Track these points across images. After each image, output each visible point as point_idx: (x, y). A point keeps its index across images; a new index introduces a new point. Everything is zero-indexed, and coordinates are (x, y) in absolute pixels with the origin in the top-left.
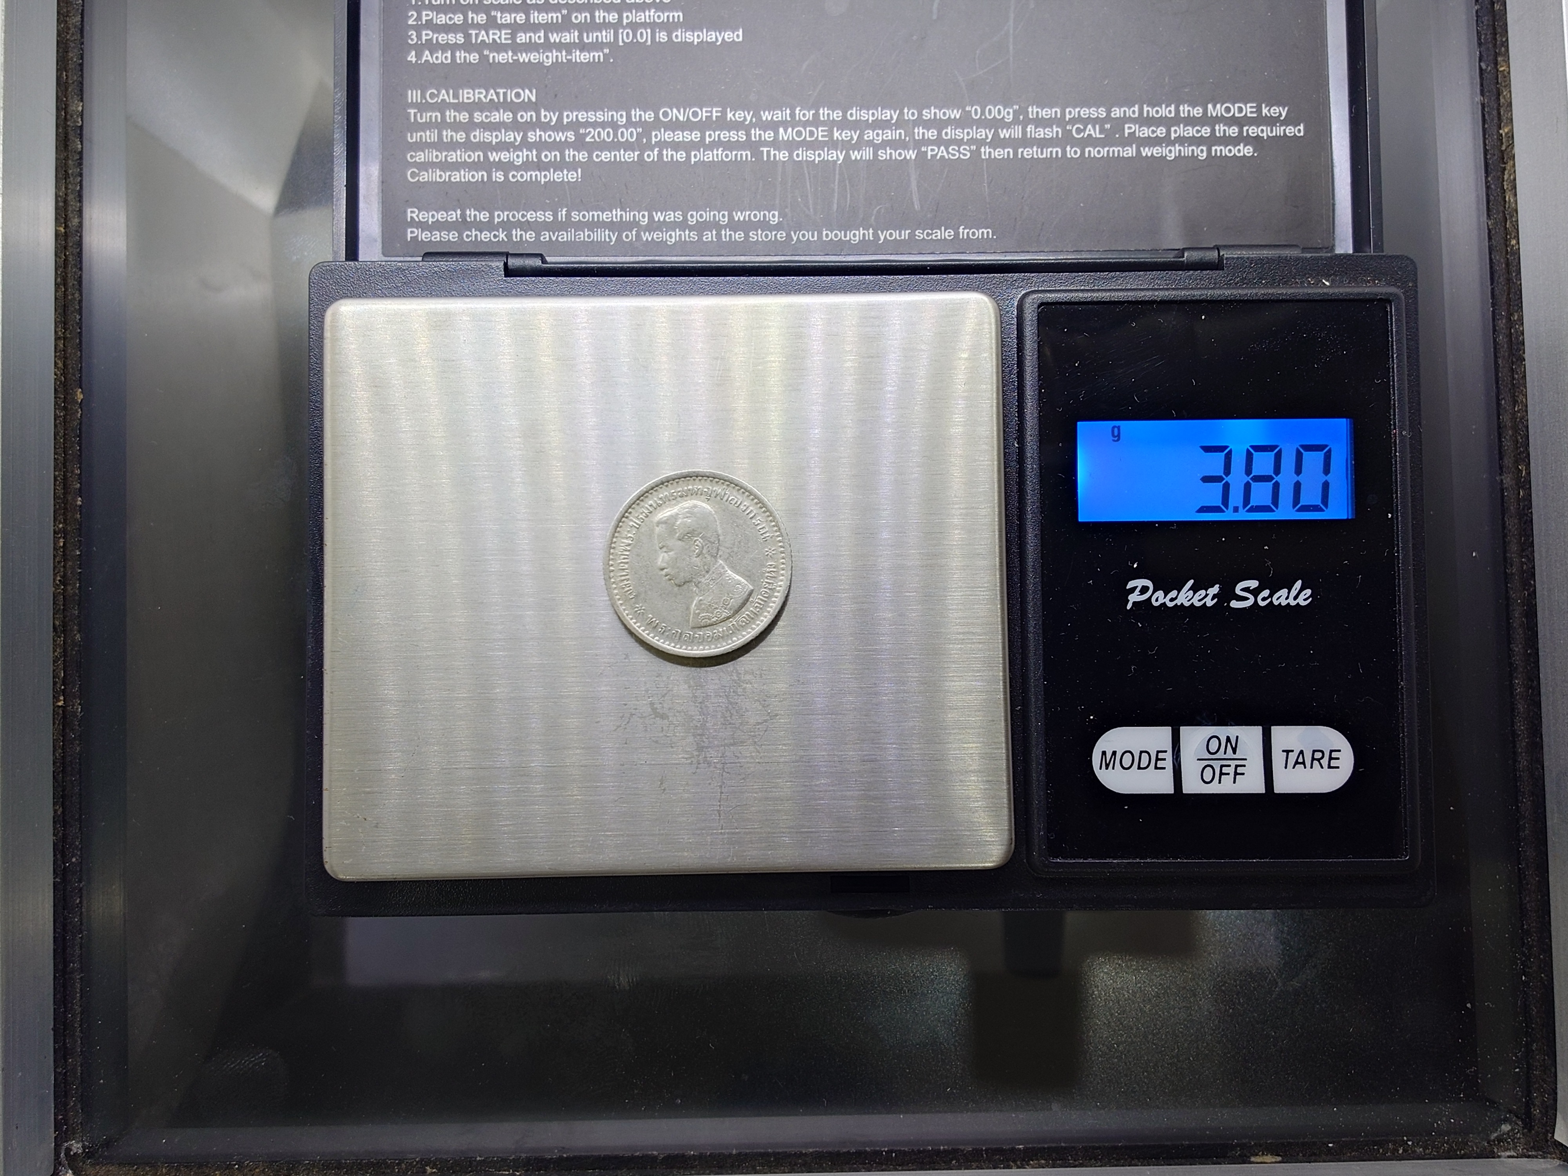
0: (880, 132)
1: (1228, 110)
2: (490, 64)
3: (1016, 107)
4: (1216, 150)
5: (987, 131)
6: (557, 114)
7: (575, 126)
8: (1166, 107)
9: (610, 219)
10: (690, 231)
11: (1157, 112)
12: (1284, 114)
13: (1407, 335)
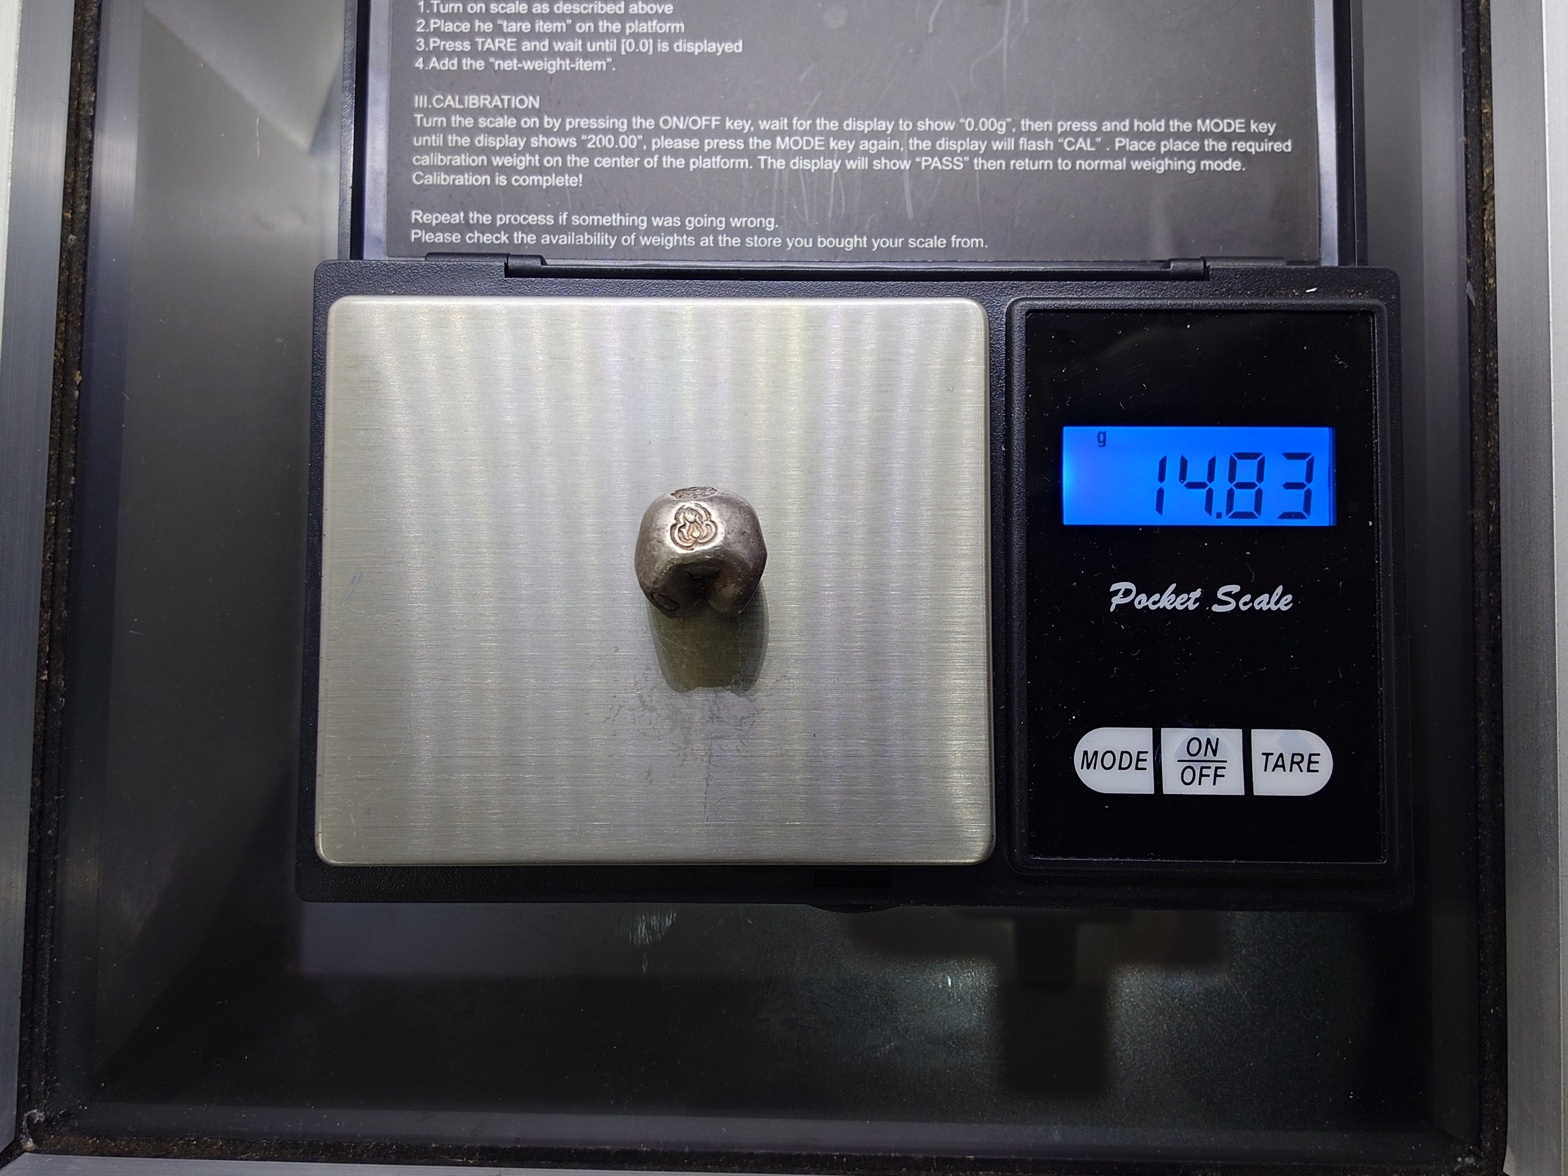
0: (876, 142)
1: (1217, 125)
2: (495, 71)
3: (1009, 120)
4: (1205, 165)
5: (981, 142)
6: (560, 120)
7: (577, 132)
8: (1156, 122)
9: (610, 224)
10: (688, 236)
11: (1147, 126)
12: (1272, 130)
13: (1389, 347)
